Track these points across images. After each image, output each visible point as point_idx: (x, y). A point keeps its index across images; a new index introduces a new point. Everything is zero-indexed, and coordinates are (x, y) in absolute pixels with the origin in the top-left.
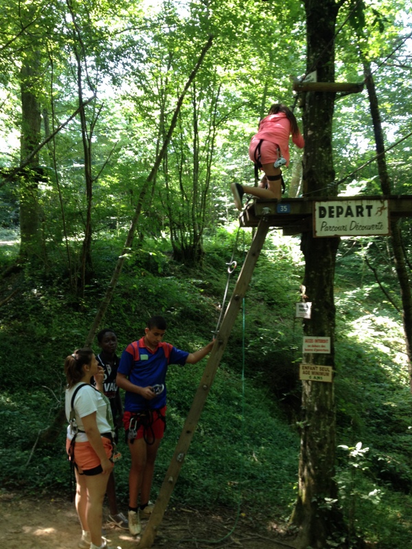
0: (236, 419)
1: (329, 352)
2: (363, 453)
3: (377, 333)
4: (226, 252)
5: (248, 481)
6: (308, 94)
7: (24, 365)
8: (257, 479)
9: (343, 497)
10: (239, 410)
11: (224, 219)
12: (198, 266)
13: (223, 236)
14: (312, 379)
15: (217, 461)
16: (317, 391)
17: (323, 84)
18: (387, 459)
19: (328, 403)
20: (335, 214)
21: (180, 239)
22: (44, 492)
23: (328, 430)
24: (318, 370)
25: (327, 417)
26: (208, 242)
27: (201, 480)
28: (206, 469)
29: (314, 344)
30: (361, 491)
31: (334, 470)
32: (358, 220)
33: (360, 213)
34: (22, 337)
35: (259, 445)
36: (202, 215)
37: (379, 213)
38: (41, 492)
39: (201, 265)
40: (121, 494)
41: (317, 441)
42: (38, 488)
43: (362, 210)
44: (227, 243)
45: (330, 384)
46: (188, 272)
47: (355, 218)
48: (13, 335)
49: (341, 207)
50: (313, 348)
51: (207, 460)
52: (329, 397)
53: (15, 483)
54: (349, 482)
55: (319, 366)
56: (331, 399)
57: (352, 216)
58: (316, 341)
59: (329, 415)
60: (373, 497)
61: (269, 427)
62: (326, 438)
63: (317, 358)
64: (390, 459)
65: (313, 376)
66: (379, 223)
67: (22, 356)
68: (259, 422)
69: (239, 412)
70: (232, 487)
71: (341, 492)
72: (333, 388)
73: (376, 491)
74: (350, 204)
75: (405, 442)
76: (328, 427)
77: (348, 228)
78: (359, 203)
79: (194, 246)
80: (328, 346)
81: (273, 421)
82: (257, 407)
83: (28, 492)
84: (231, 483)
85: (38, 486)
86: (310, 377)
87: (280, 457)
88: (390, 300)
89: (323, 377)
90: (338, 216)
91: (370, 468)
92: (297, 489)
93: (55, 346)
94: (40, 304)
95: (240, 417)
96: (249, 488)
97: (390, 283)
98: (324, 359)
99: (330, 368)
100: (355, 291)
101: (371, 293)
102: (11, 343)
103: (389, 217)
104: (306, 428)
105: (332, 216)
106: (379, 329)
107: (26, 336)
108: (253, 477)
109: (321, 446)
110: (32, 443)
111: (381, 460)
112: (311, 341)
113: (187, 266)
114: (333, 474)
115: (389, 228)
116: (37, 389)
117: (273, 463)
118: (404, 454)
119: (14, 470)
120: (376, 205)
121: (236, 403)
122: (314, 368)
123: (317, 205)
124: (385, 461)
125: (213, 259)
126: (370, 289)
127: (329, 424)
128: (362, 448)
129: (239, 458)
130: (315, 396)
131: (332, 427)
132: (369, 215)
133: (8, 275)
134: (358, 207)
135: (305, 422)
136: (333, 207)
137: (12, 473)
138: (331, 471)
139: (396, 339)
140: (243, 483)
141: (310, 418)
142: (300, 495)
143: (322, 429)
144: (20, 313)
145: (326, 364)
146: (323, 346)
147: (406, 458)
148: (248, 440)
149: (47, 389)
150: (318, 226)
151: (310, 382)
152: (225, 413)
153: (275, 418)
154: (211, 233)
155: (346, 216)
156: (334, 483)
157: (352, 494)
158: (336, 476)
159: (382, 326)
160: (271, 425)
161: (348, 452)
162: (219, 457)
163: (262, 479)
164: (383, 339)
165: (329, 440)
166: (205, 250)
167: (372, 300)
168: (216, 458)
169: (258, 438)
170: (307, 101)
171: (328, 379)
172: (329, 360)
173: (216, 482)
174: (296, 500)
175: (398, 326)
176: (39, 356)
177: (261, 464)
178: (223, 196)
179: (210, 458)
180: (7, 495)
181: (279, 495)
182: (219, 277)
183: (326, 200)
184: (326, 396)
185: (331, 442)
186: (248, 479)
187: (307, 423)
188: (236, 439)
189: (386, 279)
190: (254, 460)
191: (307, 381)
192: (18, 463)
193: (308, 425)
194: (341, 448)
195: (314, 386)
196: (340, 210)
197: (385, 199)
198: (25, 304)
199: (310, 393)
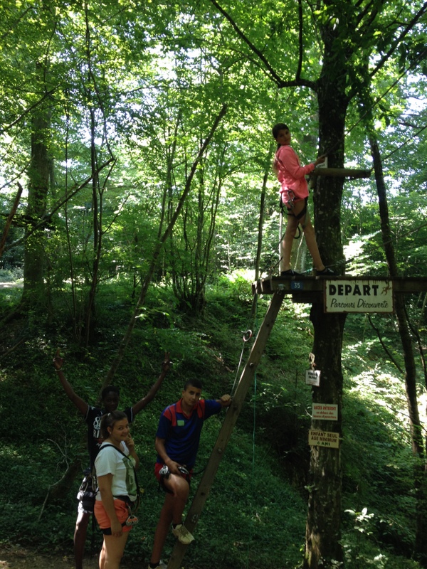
0: (239, 477)
1: (337, 419)
2: (368, 519)
3: (379, 390)
4: (228, 301)
5: (252, 542)
6: (319, 177)
7: (29, 417)
8: (261, 539)
9: (349, 561)
10: (242, 468)
11: (225, 267)
12: (200, 315)
13: (225, 285)
14: (320, 445)
15: (222, 520)
16: (325, 457)
17: (333, 170)
18: (389, 522)
19: (335, 468)
20: (344, 292)
21: (182, 287)
22: (57, 548)
23: (335, 495)
24: (326, 436)
25: (334, 482)
26: (210, 290)
27: (206, 540)
28: (211, 528)
29: (322, 410)
30: (366, 556)
31: (340, 534)
32: (365, 298)
33: (367, 292)
34: (26, 388)
35: (262, 505)
36: (205, 264)
37: (385, 293)
38: (54, 548)
39: (203, 314)
40: (131, 552)
41: (324, 505)
42: (51, 545)
43: (369, 289)
44: (228, 292)
45: (338, 450)
46: (189, 321)
47: (362, 297)
48: (16, 385)
49: (350, 286)
50: (322, 415)
51: (212, 519)
52: (336, 462)
53: (29, 538)
54: (355, 546)
55: (327, 433)
56: (338, 464)
57: (360, 294)
58: (325, 408)
59: (336, 480)
60: (378, 562)
61: (271, 486)
62: (332, 502)
63: (324, 425)
64: (391, 522)
65: (321, 442)
66: (385, 302)
67: (27, 408)
68: (261, 480)
69: (241, 470)
70: (238, 548)
71: (347, 555)
72: (340, 454)
73: (381, 556)
74: (357, 284)
75: (407, 503)
76: (335, 492)
77: (356, 305)
78: (366, 283)
79: (197, 295)
80: (335, 413)
81: (275, 480)
82: (258, 465)
83: (42, 549)
84: (236, 543)
85: (51, 542)
86: (318, 443)
87: (282, 518)
88: (393, 361)
89: (331, 443)
90: (347, 294)
91: (374, 533)
92: (304, 552)
93: (58, 397)
94: (43, 353)
95: (243, 475)
96: (253, 548)
97: (392, 338)
98: (331, 426)
99: (338, 435)
100: (357, 345)
101: (373, 347)
102: (15, 394)
103: (393, 297)
104: (314, 492)
105: (342, 294)
106: (381, 384)
107: (30, 387)
108: (256, 538)
109: (327, 510)
110: (43, 499)
111: (383, 522)
112: (320, 408)
113: (189, 315)
114: (339, 538)
115: (393, 307)
116: (42, 442)
117: (276, 524)
118: (406, 516)
119: (27, 526)
120: (381, 285)
121: (238, 461)
122: (322, 434)
123: (328, 283)
124: (387, 524)
125: (215, 308)
126: (372, 343)
127: (335, 489)
128: (368, 514)
129: (243, 518)
130: (323, 461)
131: (338, 492)
132: (375, 294)
133: (9, 321)
134: (364, 287)
135: (312, 486)
136: (342, 286)
137: (25, 529)
138: (337, 534)
139: (398, 396)
140: (247, 543)
141: (317, 483)
142: (306, 557)
143: (329, 493)
144: (23, 362)
145: (334, 431)
146: (330, 413)
147: (408, 520)
148: (251, 499)
149: (52, 442)
150: (328, 303)
151: (318, 448)
152: (228, 470)
153: (277, 476)
154: (213, 281)
155: (354, 294)
156: (340, 546)
157: (358, 558)
158: (342, 540)
159: (384, 382)
160: (273, 484)
161: (355, 517)
162: (223, 516)
163: (266, 539)
164: (385, 396)
165: (335, 505)
166: (207, 299)
167: (374, 356)
168: (220, 518)
169: (261, 497)
170: (318, 183)
171: (335, 445)
172: (336, 426)
173: (222, 542)
174: (303, 563)
175: (400, 382)
176: (43, 407)
177: (264, 524)
178: (226, 243)
179: (214, 518)
180: (21, 551)
181: (283, 557)
182: (220, 327)
183: (335, 279)
184: (333, 462)
185: (337, 506)
186: (253, 540)
187: (314, 488)
188: (238, 498)
189: (389, 334)
190: (258, 521)
191: (315, 447)
192: (31, 519)
193: (316, 489)
194: (348, 512)
195: (322, 451)
196: (349, 289)
197: (390, 280)
198: (28, 353)
199: (318, 459)
